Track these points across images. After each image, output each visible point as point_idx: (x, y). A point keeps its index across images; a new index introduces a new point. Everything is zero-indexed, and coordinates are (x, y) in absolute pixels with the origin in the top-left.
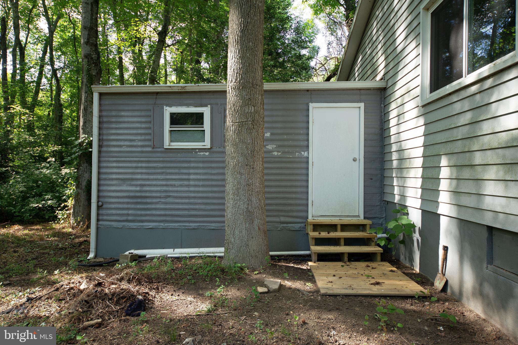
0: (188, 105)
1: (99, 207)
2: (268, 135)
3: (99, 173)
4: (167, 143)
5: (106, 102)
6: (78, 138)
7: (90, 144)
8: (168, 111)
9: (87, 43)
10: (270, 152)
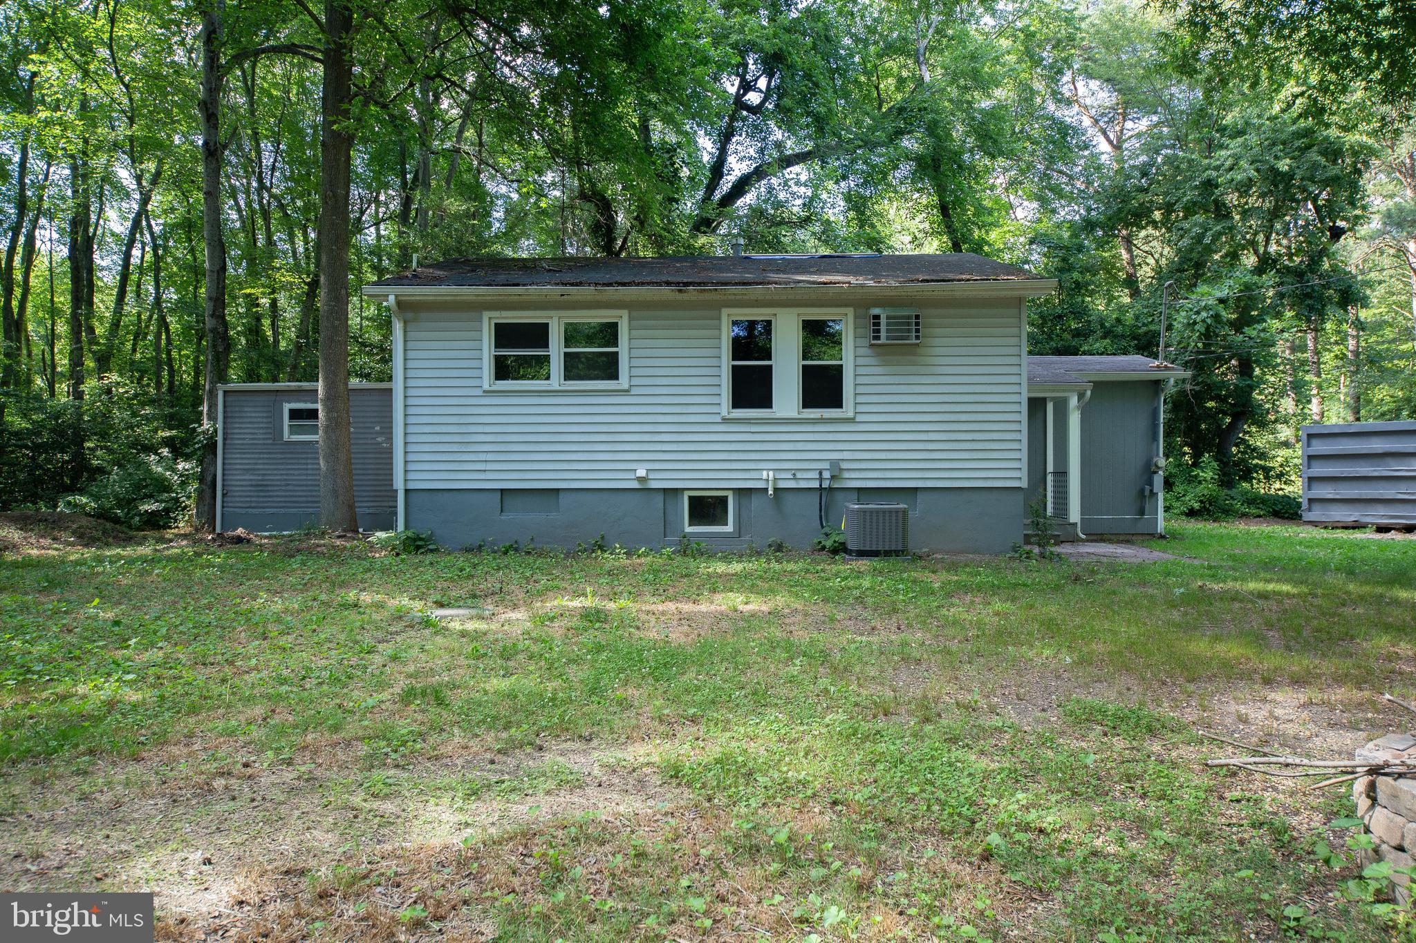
0: (305, 402)
1: (224, 495)
2: (378, 428)
3: (224, 464)
4: (286, 435)
5: (229, 399)
6: (201, 425)
7: (216, 431)
8: (287, 407)
9: (212, 316)
10: (380, 443)
